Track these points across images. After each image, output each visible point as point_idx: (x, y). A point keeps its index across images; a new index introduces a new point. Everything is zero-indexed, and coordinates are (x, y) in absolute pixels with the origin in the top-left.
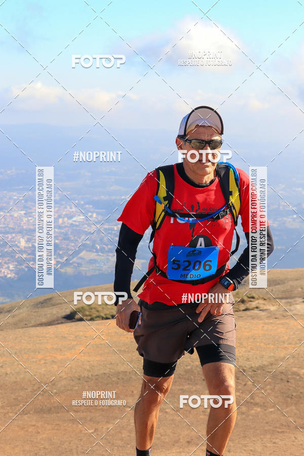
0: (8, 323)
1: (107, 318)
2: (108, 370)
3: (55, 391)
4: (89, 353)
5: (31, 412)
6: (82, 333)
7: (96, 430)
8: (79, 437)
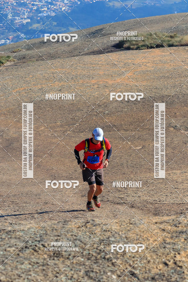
0: (64, 51)
1: (152, 47)
2: (154, 94)
3: (107, 112)
4: (136, 79)
5: (86, 131)
6: (130, 61)
7: (144, 147)
8: (129, 152)
